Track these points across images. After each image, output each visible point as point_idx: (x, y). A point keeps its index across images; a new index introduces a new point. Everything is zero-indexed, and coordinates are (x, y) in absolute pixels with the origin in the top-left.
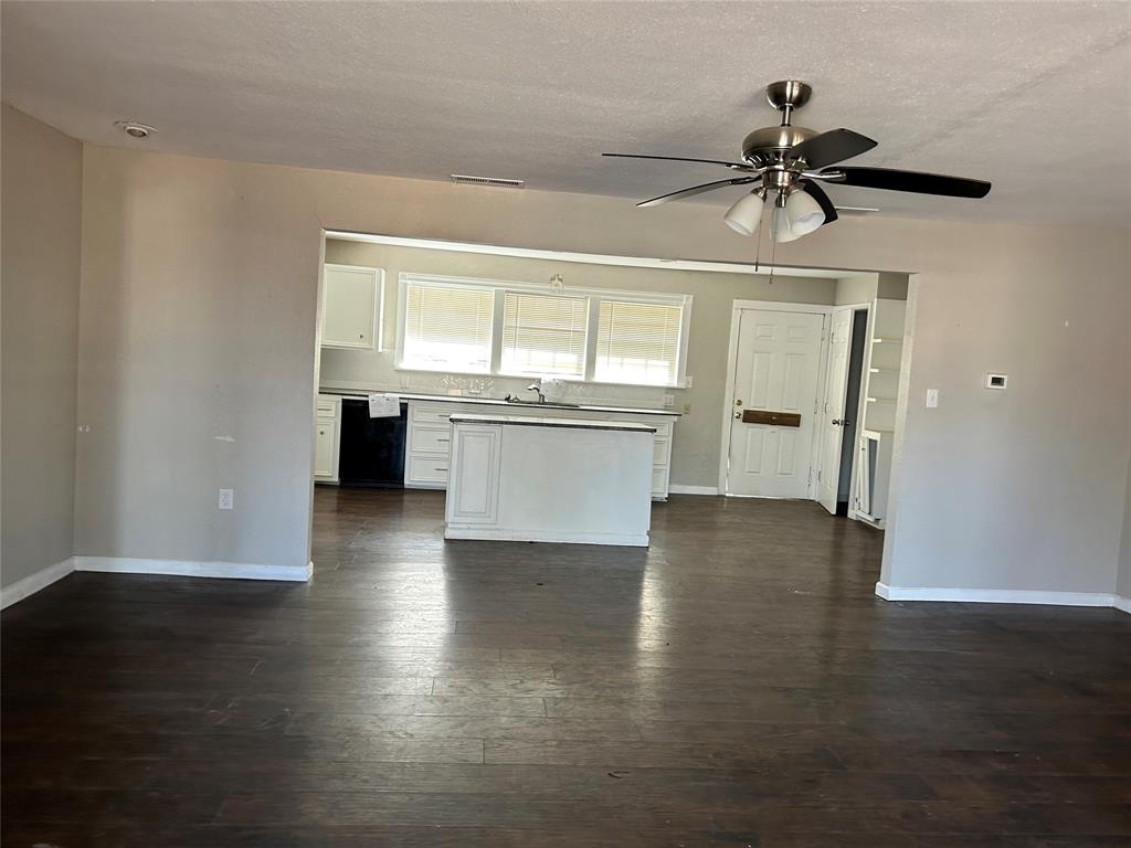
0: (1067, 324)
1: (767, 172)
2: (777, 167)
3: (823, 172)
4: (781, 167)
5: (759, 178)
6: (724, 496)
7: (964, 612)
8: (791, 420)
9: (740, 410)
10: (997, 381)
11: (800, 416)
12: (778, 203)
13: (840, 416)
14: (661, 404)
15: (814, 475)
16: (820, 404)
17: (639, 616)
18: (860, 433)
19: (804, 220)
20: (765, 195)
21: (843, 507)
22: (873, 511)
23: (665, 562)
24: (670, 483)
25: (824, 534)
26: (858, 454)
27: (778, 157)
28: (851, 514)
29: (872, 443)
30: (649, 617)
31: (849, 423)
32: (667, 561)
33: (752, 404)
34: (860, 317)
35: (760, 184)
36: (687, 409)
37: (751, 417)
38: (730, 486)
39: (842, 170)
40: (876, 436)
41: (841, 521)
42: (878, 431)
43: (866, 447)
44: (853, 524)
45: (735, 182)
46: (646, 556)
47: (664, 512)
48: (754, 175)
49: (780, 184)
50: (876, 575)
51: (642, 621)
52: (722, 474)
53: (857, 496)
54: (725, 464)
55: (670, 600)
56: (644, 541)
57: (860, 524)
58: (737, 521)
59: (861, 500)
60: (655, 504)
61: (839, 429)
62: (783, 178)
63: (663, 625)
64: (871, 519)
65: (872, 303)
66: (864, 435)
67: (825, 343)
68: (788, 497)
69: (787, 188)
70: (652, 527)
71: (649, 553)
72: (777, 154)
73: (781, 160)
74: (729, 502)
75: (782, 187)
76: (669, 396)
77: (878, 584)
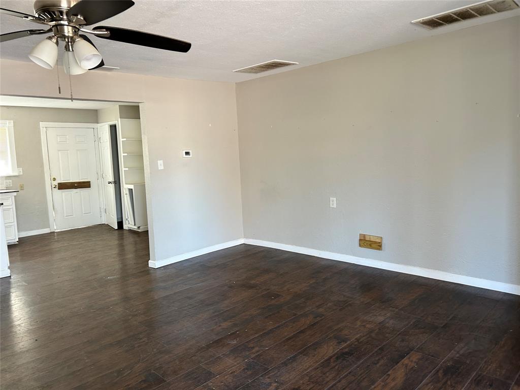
0: (210, 125)
1: (56, 26)
2: (62, 22)
3: (95, 29)
4: (66, 23)
5: (50, 30)
6: (54, 232)
7: (190, 263)
8: (86, 185)
9: (56, 183)
10: (187, 153)
11: (90, 182)
12: (67, 48)
13: (111, 179)
14: (4, 187)
15: (103, 211)
16: (99, 175)
17: (12, 327)
18: (123, 186)
19: (88, 59)
20: (57, 41)
21: (120, 224)
22: (136, 223)
23: (24, 283)
24: (18, 231)
25: (114, 241)
26: (124, 197)
27: (62, 15)
28: (125, 227)
29: (131, 190)
30: (19, 325)
31: (117, 182)
32: (25, 282)
33: (62, 180)
34: (113, 128)
35: (52, 34)
36: (22, 188)
37: (62, 186)
38: (57, 225)
39: (107, 29)
40: (132, 187)
41: (120, 231)
42: (132, 184)
43: (128, 192)
44: (127, 232)
45: (32, 32)
46: (9, 283)
47: (17, 250)
48: (46, 28)
49: (66, 34)
50: (147, 256)
51: (14, 330)
52: (51, 220)
53: (127, 218)
54: (52, 214)
55: (32, 308)
56: (7, 273)
57: (131, 231)
58: (66, 245)
59: (129, 219)
60: (10, 247)
61: (112, 186)
62: (68, 31)
63: (31, 328)
64: (136, 227)
65: (118, 121)
66: (125, 187)
67: (96, 143)
68: (91, 225)
69: (72, 38)
70: (10, 262)
71: (11, 280)
72: (61, 13)
73: (65, 17)
74: (57, 235)
75: (68, 37)
76: (8, 181)
77: (149, 261)
